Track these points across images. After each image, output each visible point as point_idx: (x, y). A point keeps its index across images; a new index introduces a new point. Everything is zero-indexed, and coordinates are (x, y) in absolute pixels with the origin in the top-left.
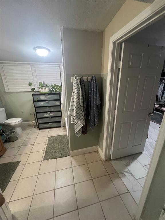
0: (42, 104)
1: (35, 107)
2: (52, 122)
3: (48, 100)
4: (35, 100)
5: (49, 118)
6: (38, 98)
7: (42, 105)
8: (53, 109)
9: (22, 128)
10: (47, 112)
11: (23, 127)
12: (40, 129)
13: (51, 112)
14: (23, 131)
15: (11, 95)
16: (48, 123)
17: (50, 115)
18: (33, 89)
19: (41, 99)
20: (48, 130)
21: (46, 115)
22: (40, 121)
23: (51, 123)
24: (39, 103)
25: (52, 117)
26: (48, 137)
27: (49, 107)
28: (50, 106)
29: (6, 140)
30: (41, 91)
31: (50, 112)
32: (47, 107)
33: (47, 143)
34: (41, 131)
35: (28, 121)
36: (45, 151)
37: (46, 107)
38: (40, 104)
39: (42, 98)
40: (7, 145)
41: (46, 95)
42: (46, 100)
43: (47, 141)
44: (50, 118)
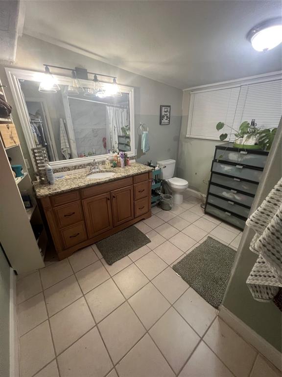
0: (226, 169)
1: (213, 172)
2: (233, 214)
3: (242, 165)
4: (216, 158)
5: (229, 202)
6: (224, 157)
7: (226, 171)
8: (245, 188)
9: (183, 197)
10: (229, 189)
11: (187, 197)
12: (206, 213)
13: (239, 192)
14: (184, 202)
15: (192, 142)
16: (225, 210)
17: (234, 197)
18: (224, 136)
19: (228, 159)
20: (218, 222)
21: (225, 194)
22: (212, 200)
23: (230, 214)
24: (222, 166)
25: (236, 203)
26: (207, 236)
27: (239, 180)
28: (242, 180)
29: (159, 203)
30: (238, 142)
31: (236, 192)
32: (235, 179)
33: (198, 245)
34: (207, 217)
35: (198, 190)
36: (185, 255)
37: (233, 177)
38: (224, 167)
39: (233, 157)
40: (156, 210)
41: (241, 152)
42: (239, 164)
43: (201, 242)
44: (233, 203)
